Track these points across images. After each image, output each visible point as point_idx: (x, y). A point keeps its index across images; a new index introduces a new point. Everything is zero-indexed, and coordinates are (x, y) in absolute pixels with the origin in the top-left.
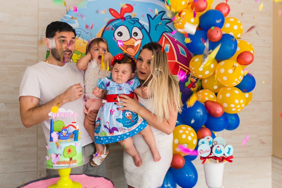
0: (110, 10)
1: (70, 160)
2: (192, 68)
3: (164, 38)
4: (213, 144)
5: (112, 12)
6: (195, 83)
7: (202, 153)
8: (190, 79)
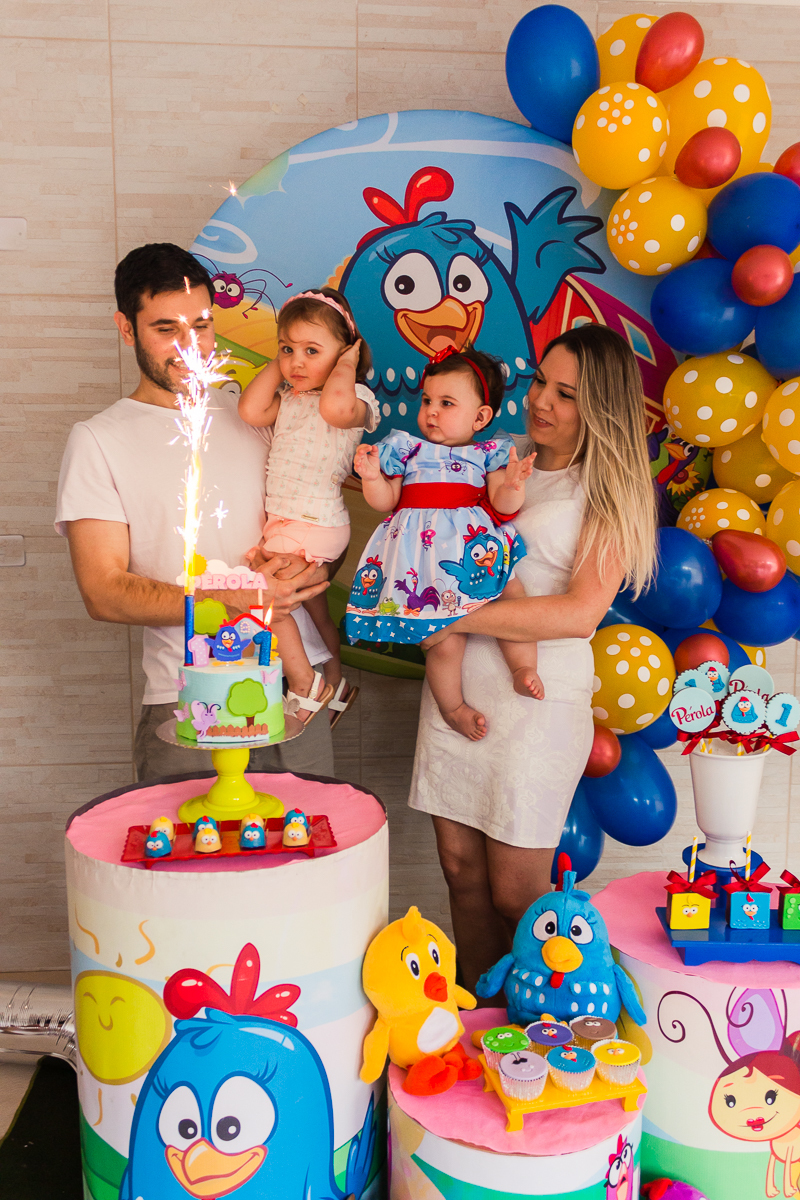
0: (369, 194)
1: (249, 725)
2: (672, 406)
3: (570, 292)
4: (728, 689)
5: (376, 200)
6: (688, 464)
7: (683, 720)
8: (668, 448)
